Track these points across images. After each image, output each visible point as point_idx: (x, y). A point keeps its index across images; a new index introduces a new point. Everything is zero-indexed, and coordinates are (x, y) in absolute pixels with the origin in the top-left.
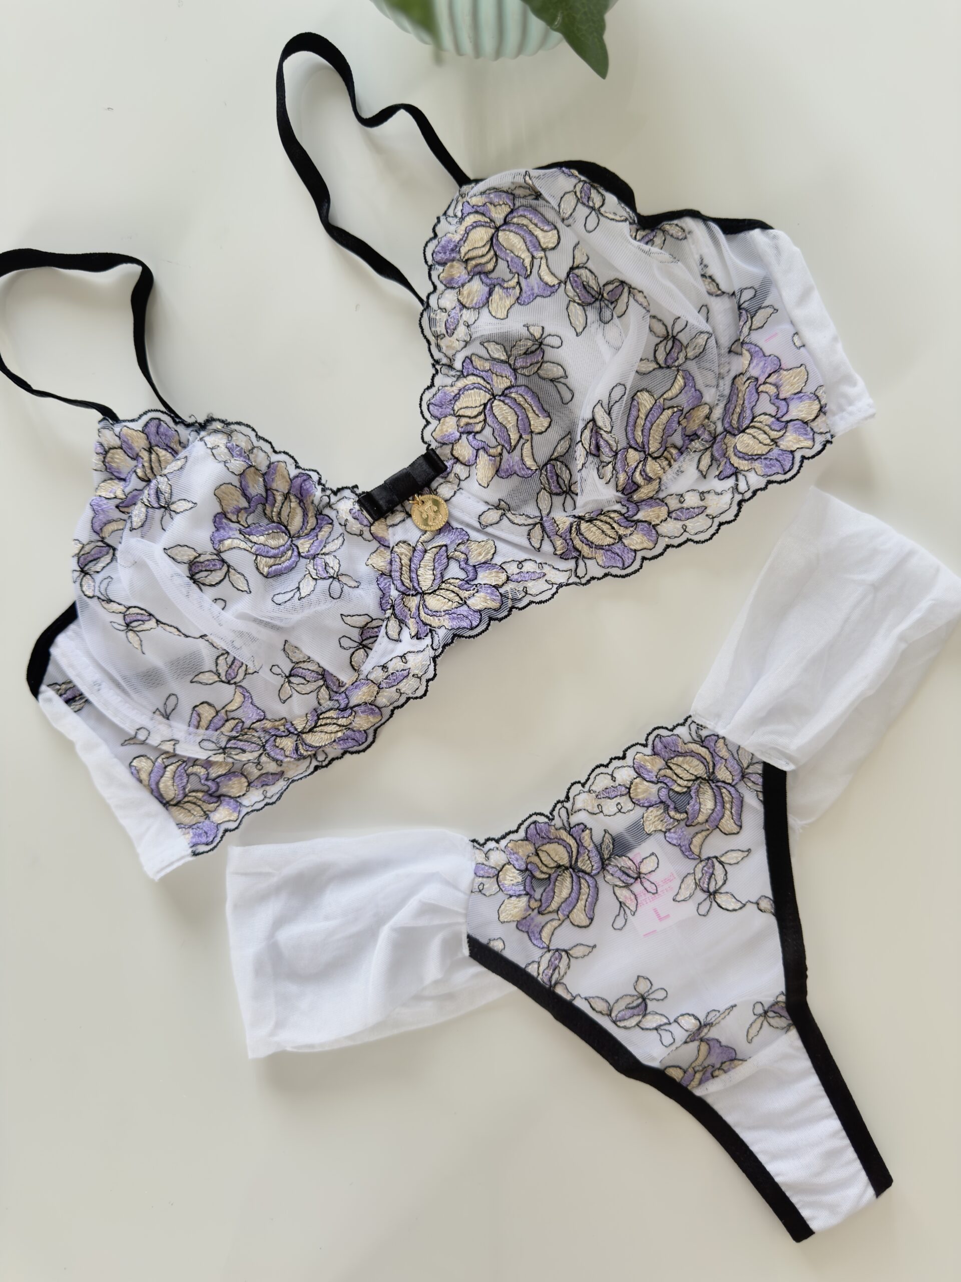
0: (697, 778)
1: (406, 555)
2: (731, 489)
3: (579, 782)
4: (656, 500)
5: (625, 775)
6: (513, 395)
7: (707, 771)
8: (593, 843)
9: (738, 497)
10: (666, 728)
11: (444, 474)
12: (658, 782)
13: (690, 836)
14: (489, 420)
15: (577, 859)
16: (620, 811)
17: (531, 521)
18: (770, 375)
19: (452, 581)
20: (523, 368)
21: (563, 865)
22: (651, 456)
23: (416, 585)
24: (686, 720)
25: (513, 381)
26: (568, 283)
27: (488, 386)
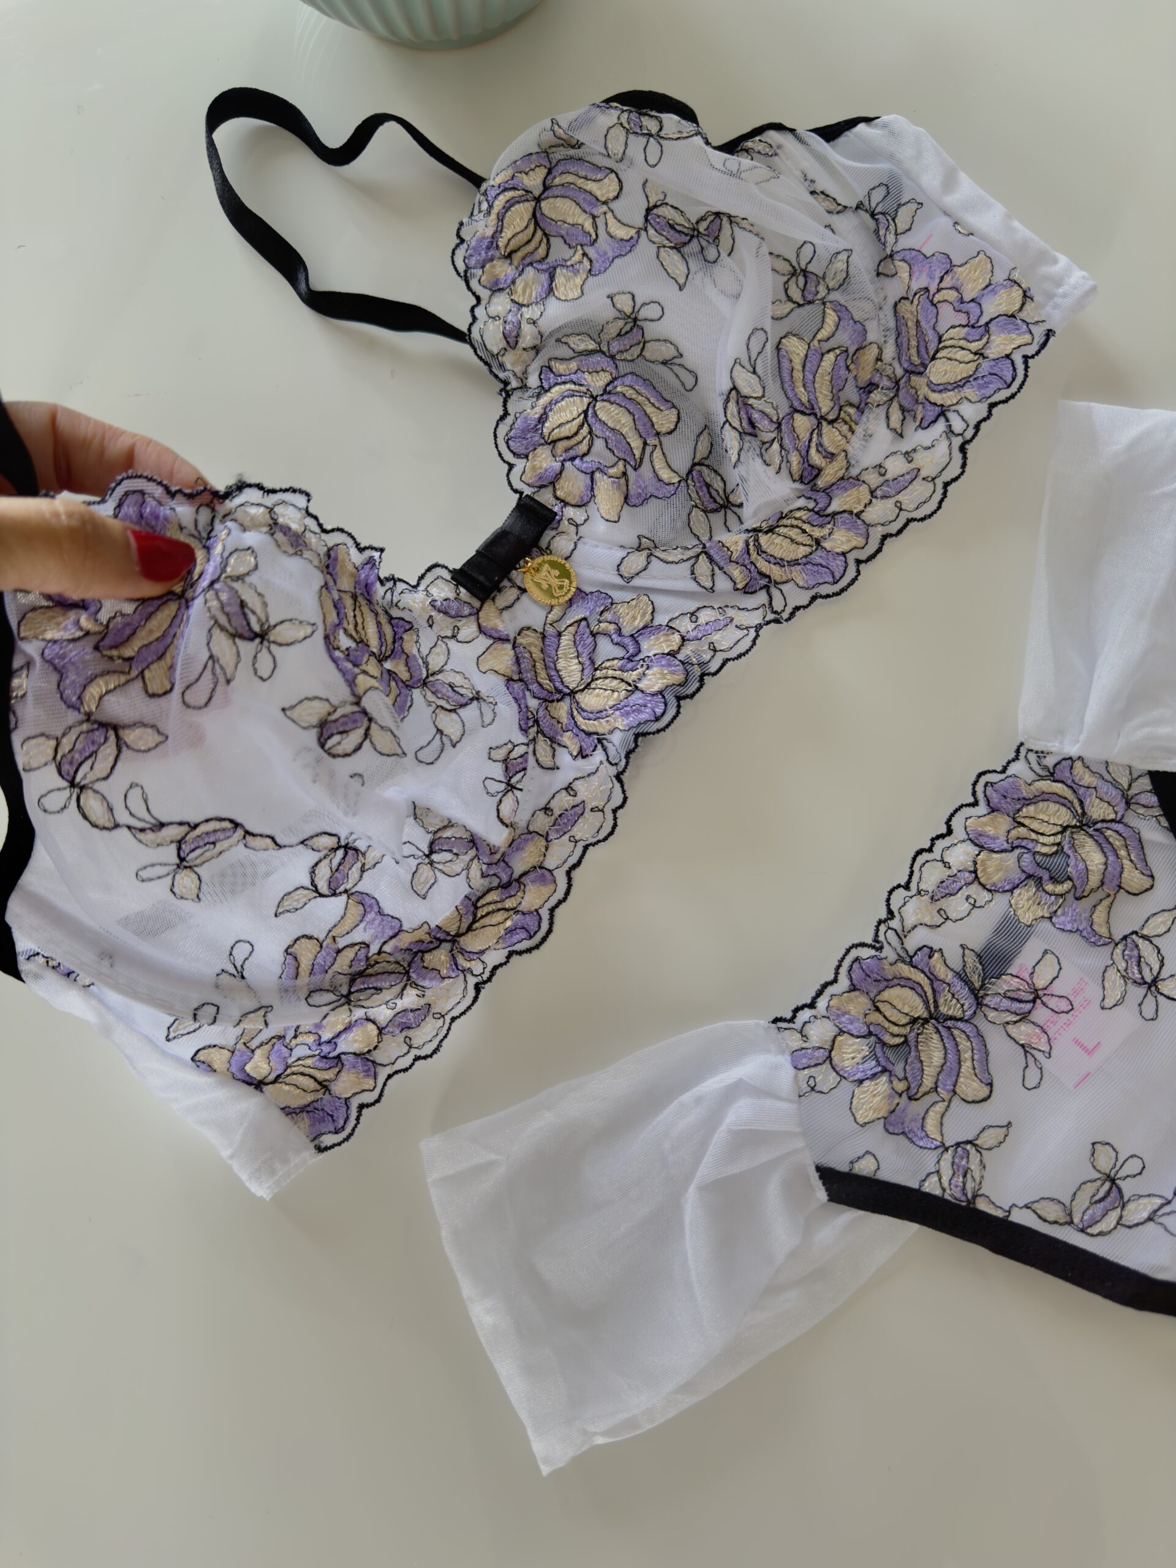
0: (1064, 829)
1: (536, 646)
2: (944, 435)
3: (898, 887)
4: (849, 480)
5: (960, 855)
6: (619, 389)
7: (1075, 814)
8: (952, 970)
9: (957, 442)
11: (554, 525)
12: (1013, 848)
13: (1087, 914)
14: (597, 429)
15: (936, 1002)
16: (974, 906)
17: (690, 553)
18: (941, 279)
19: (608, 664)
20: (622, 352)
21: (919, 1018)
22: (826, 420)
23: (558, 684)
24: (1018, 751)
25: (614, 371)
26: (649, 227)
27: (583, 389)
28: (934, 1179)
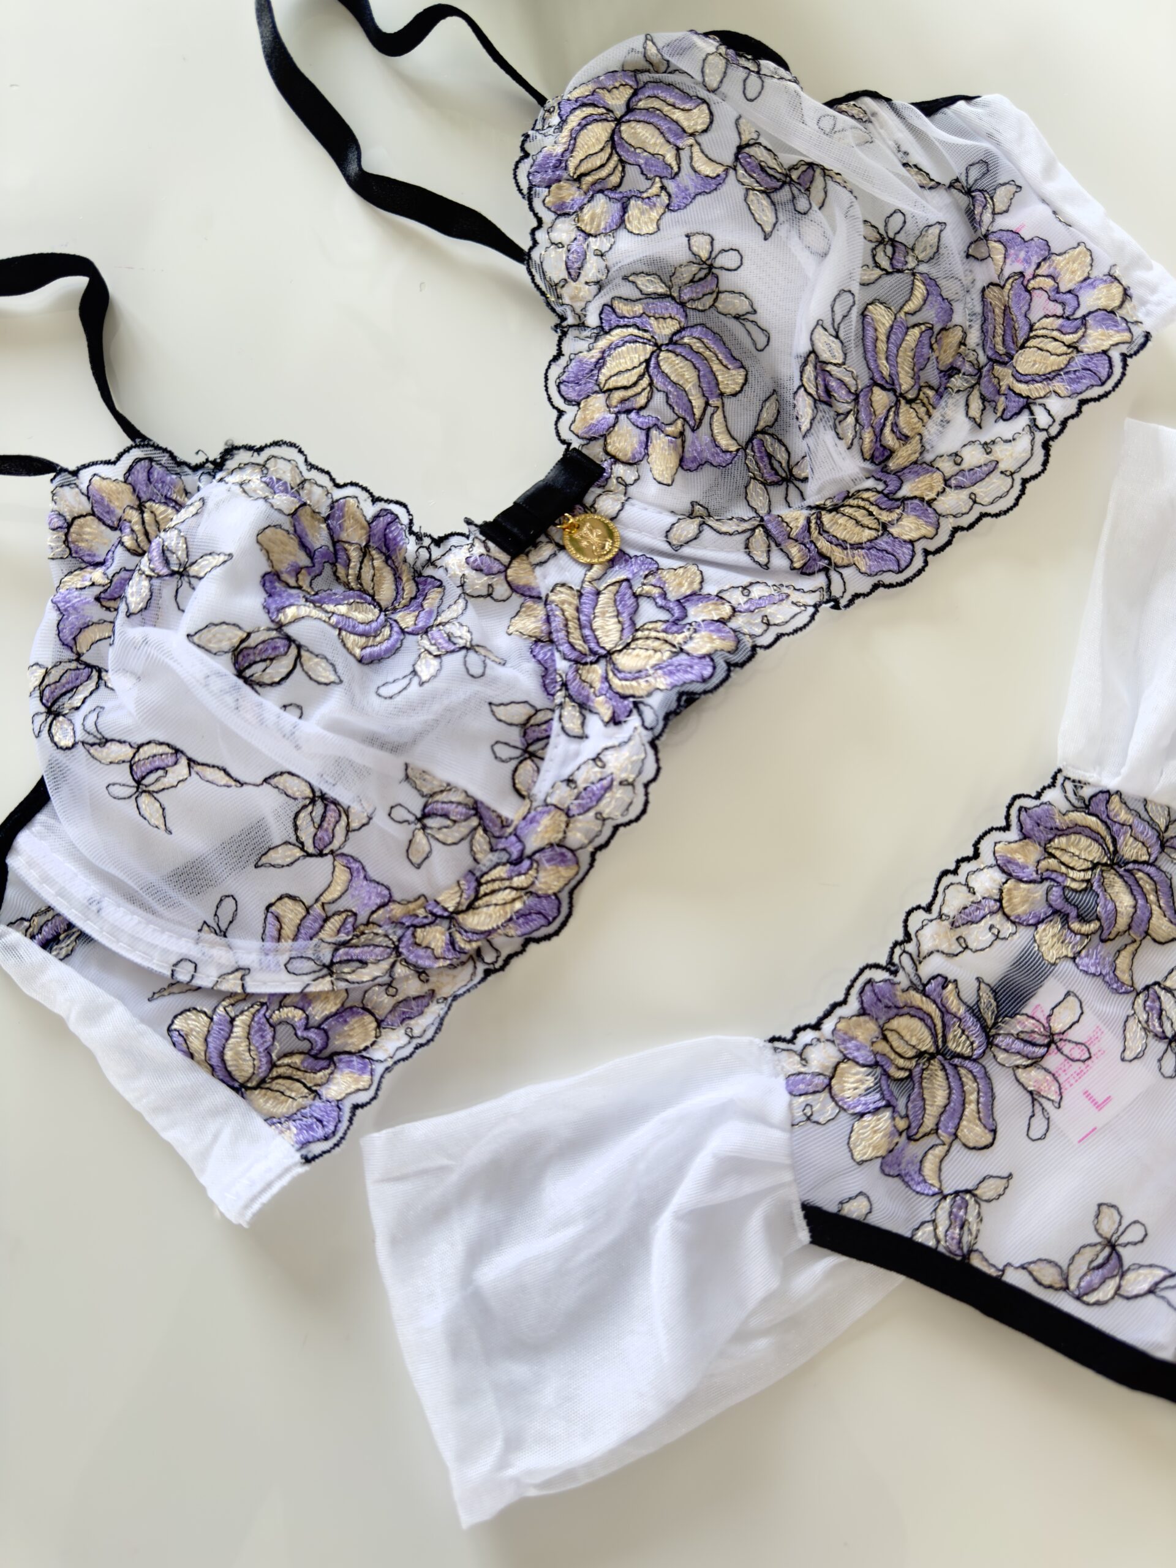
0: (1095, 865)
1: (570, 604)
2: (1027, 429)
3: (919, 907)
4: (922, 465)
5: (987, 881)
6: (686, 340)
7: (1106, 851)
8: (965, 1003)
9: (1041, 437)
10: (1029, 796)
11: (601, 482)
12: (1042, 880)
13: (1111, 959)
14: (658, 382)
15: (944, 1037)
16: (997, 937)
17: (746, 526)
18: (1039, 265)
19: (650, 625)
20: (693, 300)
21: (926, 1051)
22: (905, 398)
23: (593, 645)
24: (1054, 778)
25: (683, 320)
26: (739, 167)
27: (646, 335)
28: (929, 1228)
